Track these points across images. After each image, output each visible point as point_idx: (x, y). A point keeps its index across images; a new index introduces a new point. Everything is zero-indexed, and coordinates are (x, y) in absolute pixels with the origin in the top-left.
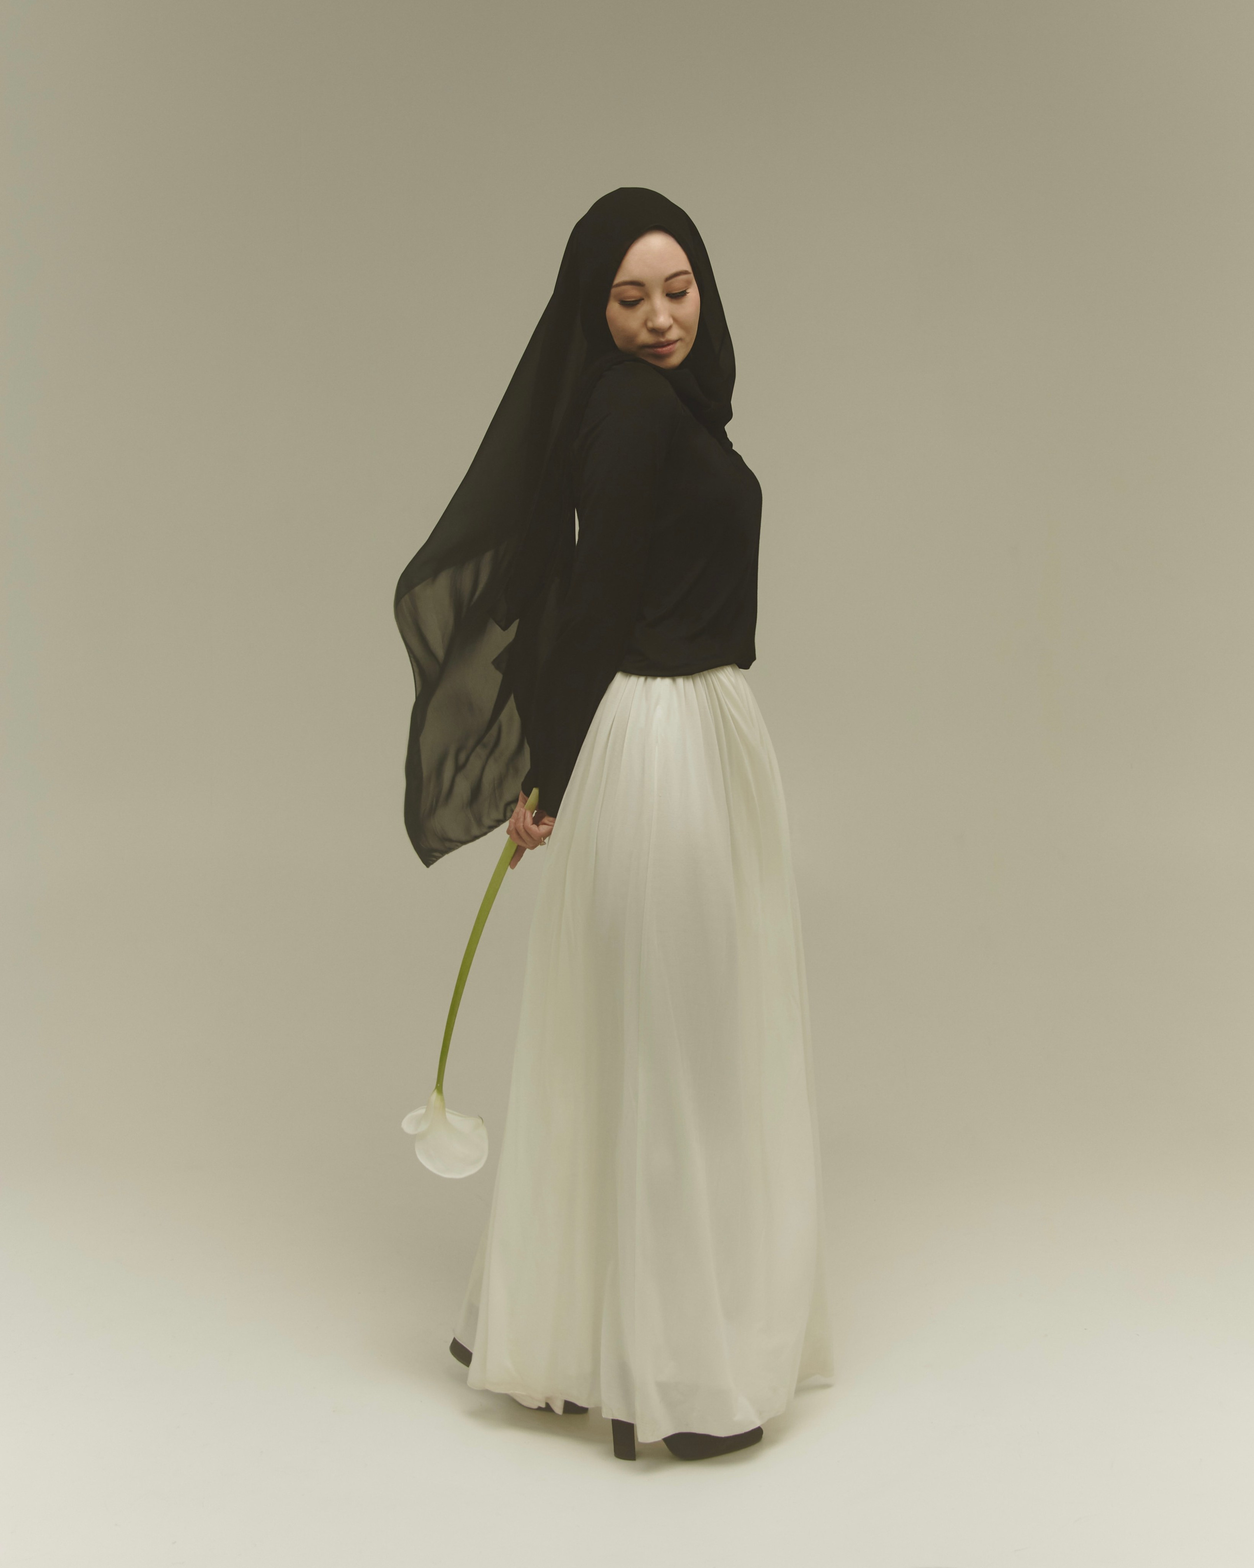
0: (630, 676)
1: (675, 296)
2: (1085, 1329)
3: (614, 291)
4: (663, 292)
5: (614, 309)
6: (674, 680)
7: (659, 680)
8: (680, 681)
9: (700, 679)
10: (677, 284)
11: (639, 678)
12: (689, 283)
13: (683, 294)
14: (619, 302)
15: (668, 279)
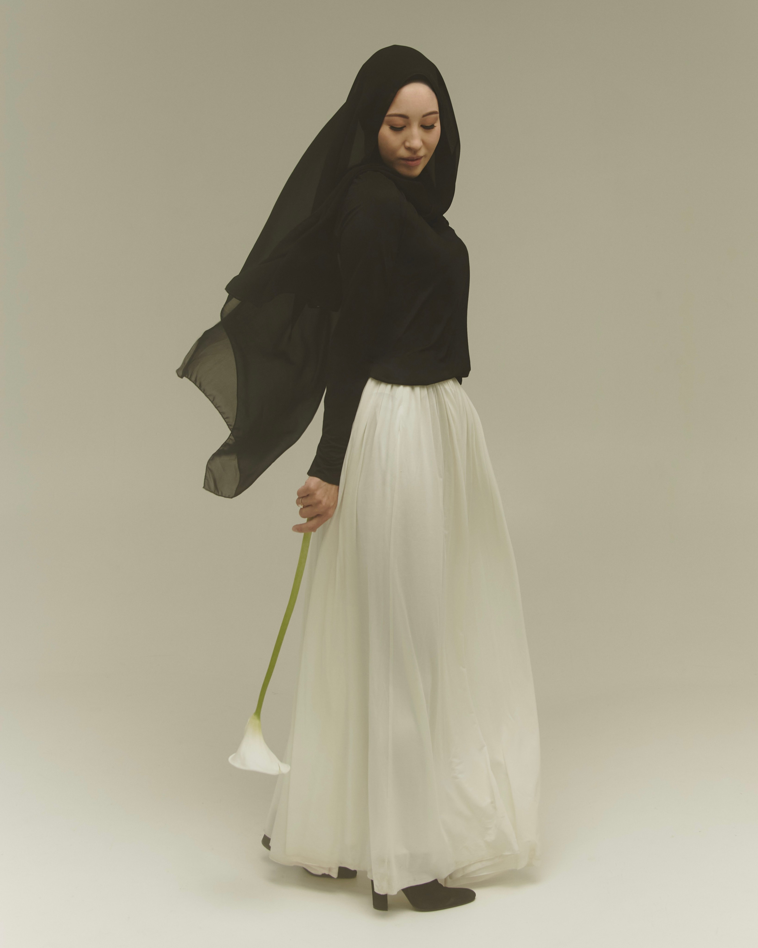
0: (380, 384)
1: (427, 128)
2: (700, 831)
3: (386, 118)
4: (419, 123)
5: (385, 131)
6: (413, 389)
7: (401, 387)
8: (417, 389)
9: (432, 388)
10: (429, 120)
11: (387, 385)
12: (436, 119)
13: (432, 127)
14: (389, 127)
15: (424, 116)
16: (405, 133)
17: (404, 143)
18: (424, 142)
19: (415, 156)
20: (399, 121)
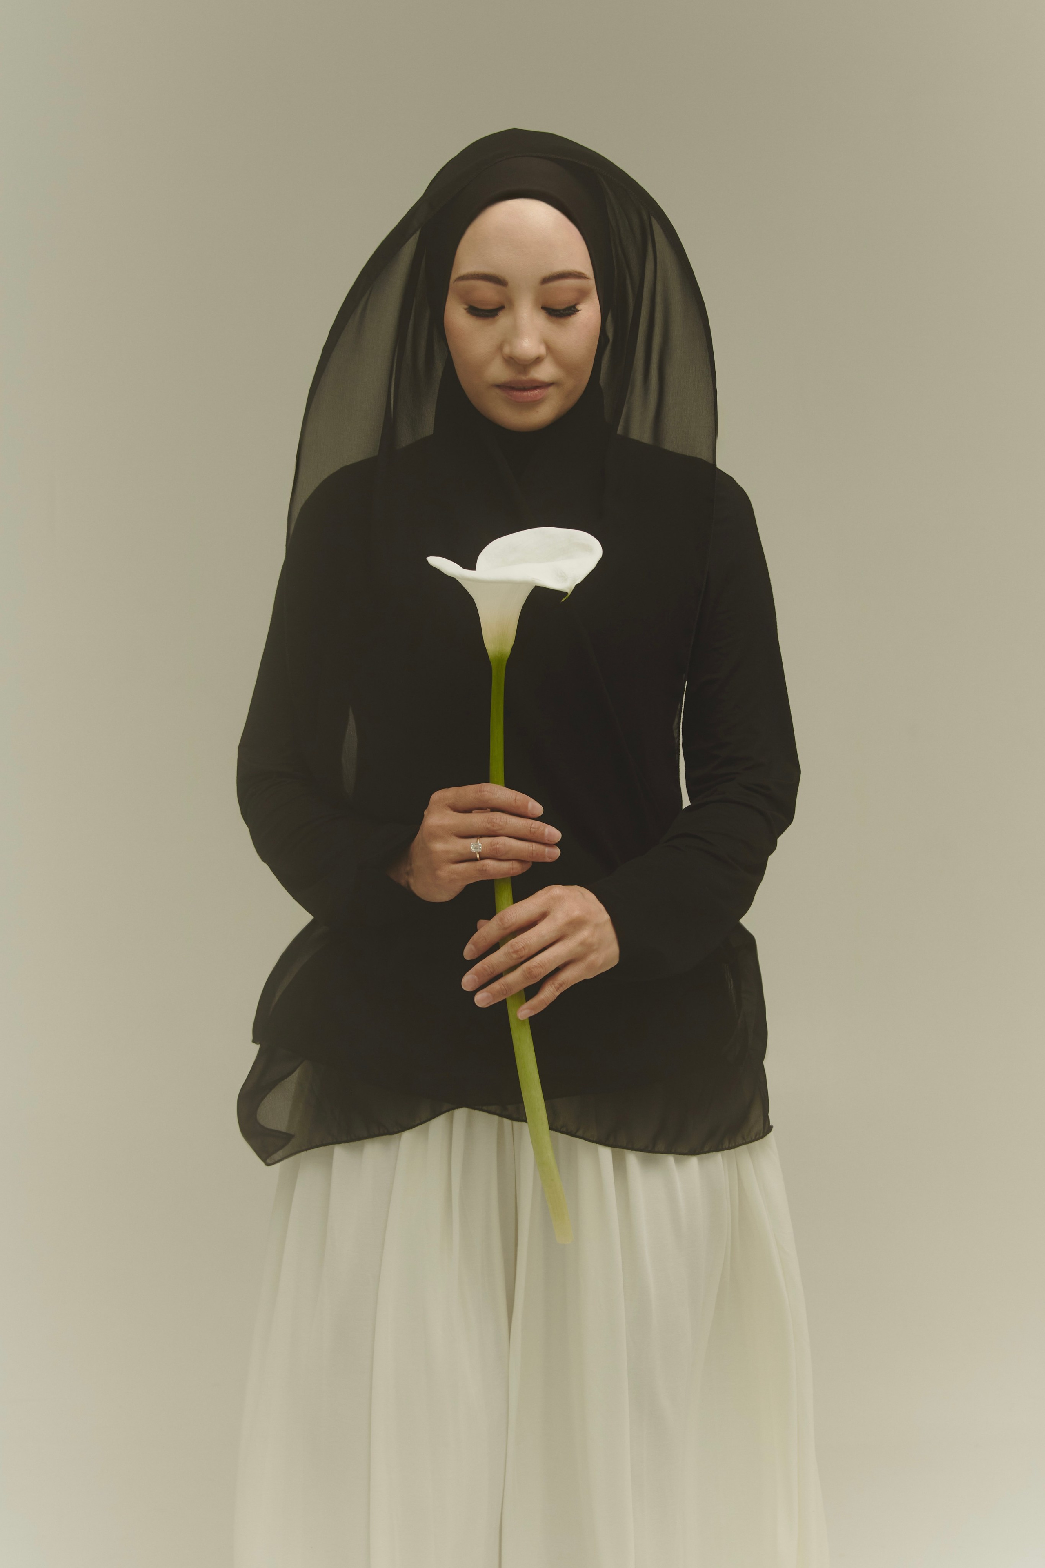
1: (557, 311)
3: (455, 285)
4: (536, 301)
5: (456, 316)
10: (564, 292)
13: (570, 311)
14: (466, 307)
15: (546, 280)
16: (503, 321)
17: (500, 348)
18: (549, 348)
19: (524, 378)
20: (487, 293)
